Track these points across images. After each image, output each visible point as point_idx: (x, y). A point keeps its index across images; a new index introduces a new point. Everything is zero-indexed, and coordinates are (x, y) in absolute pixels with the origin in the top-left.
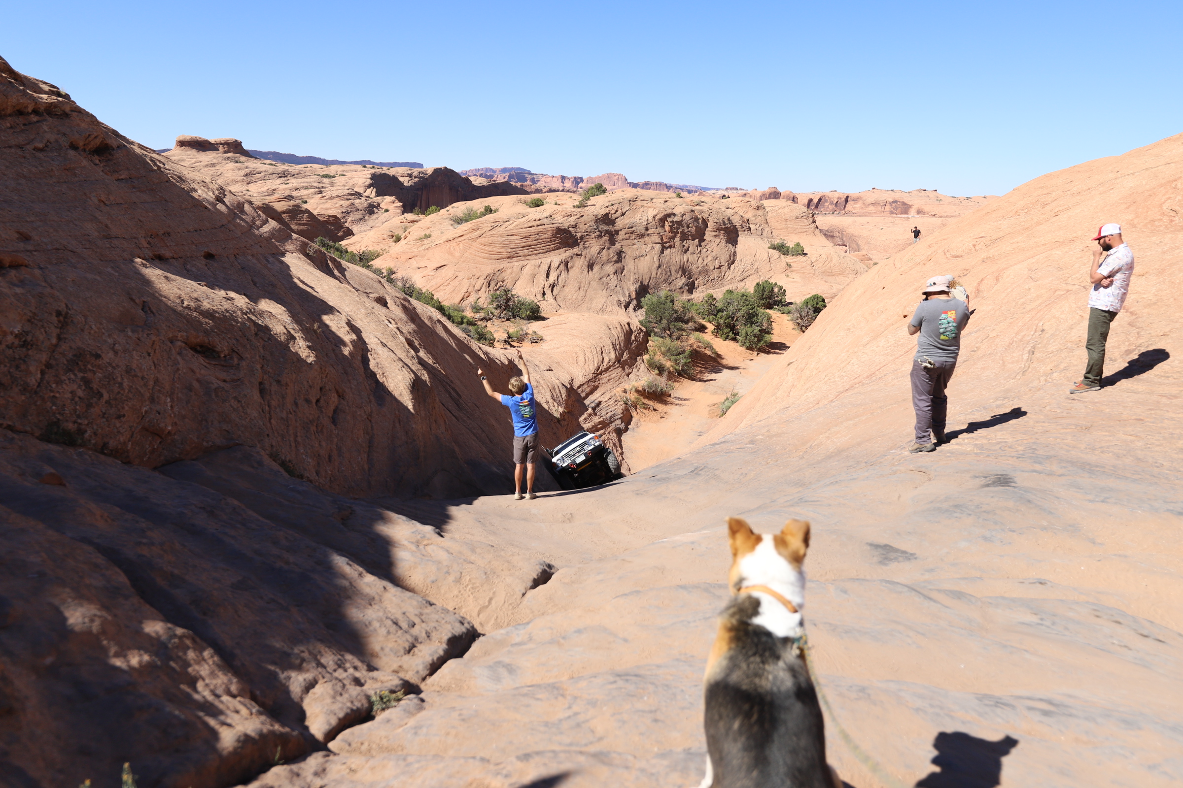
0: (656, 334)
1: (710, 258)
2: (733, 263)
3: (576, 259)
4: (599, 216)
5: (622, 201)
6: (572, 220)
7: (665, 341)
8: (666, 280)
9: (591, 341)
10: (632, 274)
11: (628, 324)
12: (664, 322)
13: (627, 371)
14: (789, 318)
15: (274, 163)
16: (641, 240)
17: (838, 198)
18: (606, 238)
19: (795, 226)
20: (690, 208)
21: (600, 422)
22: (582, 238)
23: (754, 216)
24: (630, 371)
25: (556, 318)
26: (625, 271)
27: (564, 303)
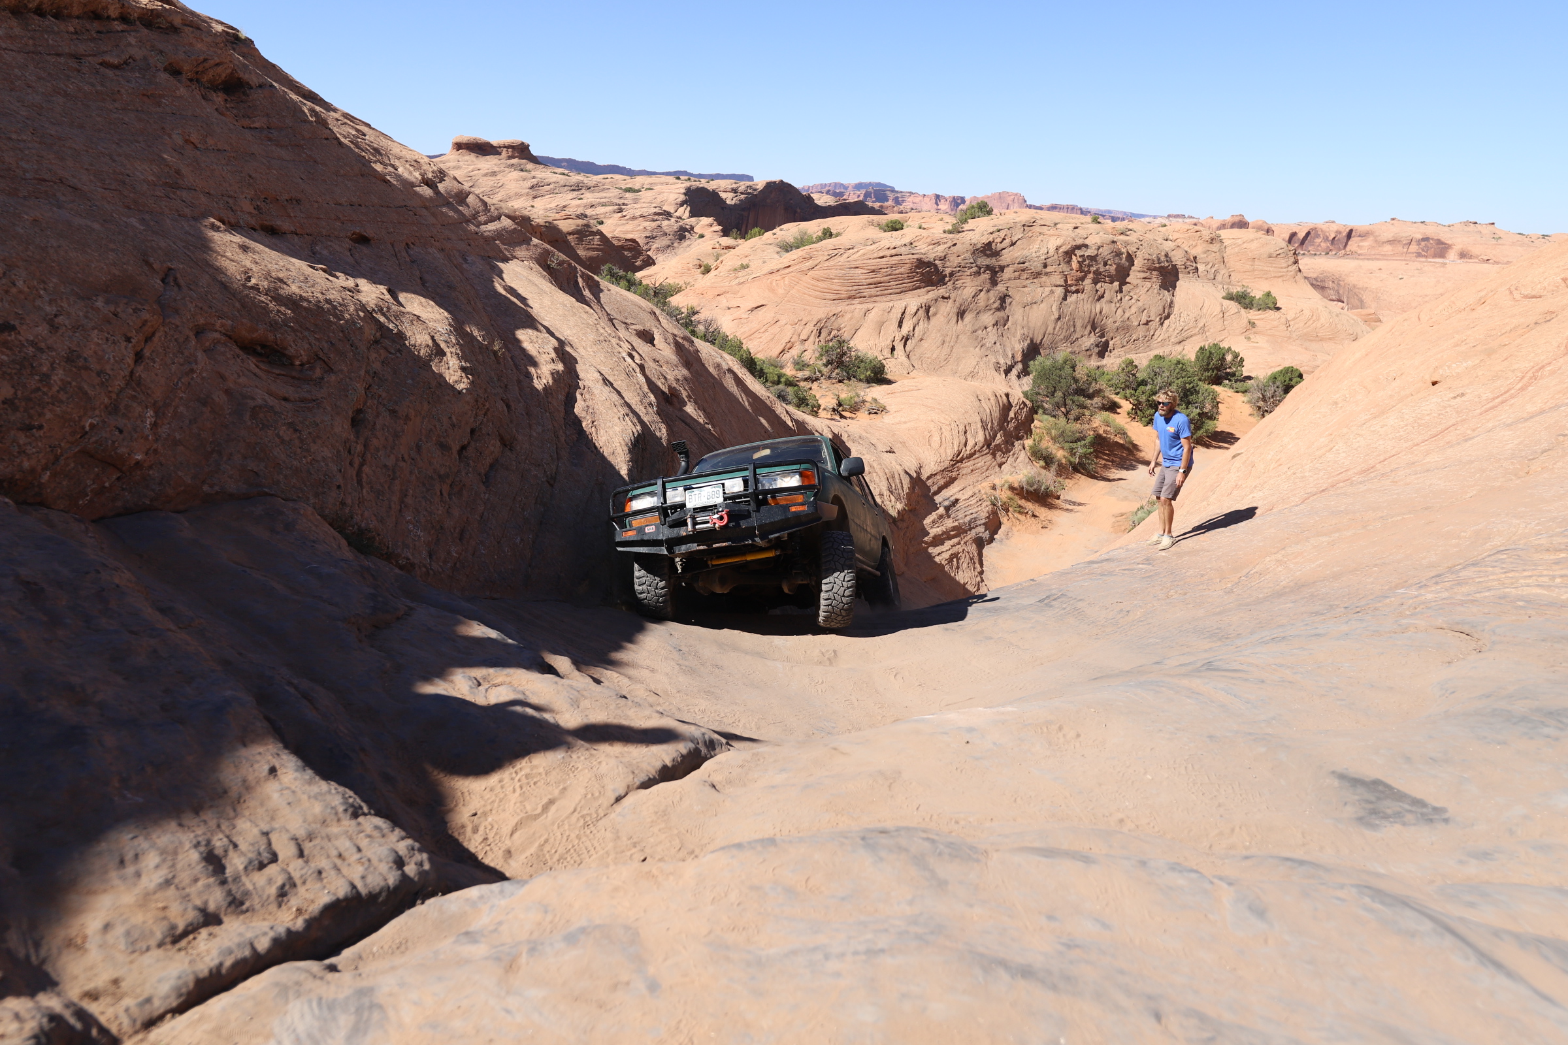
0: (1045, 412)
1: (1133, 310)
2: (1168, 317)
3: (941, 303)
4: (979, 246)
5: (1013, 225)
6: (940, 250)
7: (1058, 422)
8: (1067, 338)
9: (952, 416)
10: (1019, 327)
11: (1007, 395)
12: (1059, 394)
13: (999, 459)
14: (1245, 399)
15: (566, 172)
16: (1035, 280)
17: (1336, 232)
18: (986, 276)
19: (1266, 268)
20: (1111, 237)
21: (954, 527)
22: (951, 274)
23: (1205, 253)
24: (1004, 460)
25: (906, 381)
26: (1009, 324)
27: (920, 363)
